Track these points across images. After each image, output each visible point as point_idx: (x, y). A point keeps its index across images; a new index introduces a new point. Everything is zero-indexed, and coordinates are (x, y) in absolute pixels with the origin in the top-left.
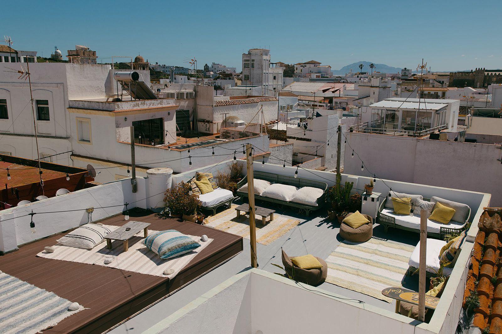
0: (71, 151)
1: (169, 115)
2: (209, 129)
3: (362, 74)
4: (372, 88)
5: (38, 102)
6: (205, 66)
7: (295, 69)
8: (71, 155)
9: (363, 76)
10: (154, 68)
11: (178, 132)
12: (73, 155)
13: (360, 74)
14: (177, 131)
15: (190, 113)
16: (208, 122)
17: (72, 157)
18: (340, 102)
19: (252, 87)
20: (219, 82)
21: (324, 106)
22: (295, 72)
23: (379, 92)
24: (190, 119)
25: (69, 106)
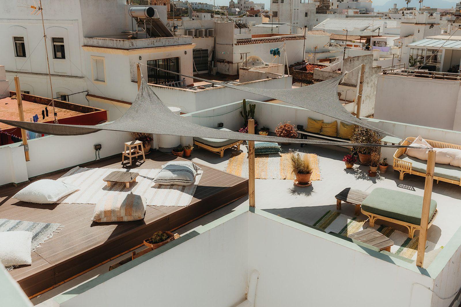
0: (86, 91)
1: (185, 54)
2: (228, 70)
3: (409, 9)
4: (417, 26)
5: (54, 40)
6: (230, 2)
7: (331, 4)
8: (86, 95)
9: (409, 12)
10: (176, 5)
11: (196, 73)
12: (88, 95)
13: (405, 10)
14: (194, 71)
15: (208, 53)
16: (229, 62)
17: (87, 97)
18: (378, 42)
19: (279, 24)
20: (243, 20)
21: (359, 46)
22: (330, 8)
23: (425, 30)
24: (208, 58)
25: (84, 44)
